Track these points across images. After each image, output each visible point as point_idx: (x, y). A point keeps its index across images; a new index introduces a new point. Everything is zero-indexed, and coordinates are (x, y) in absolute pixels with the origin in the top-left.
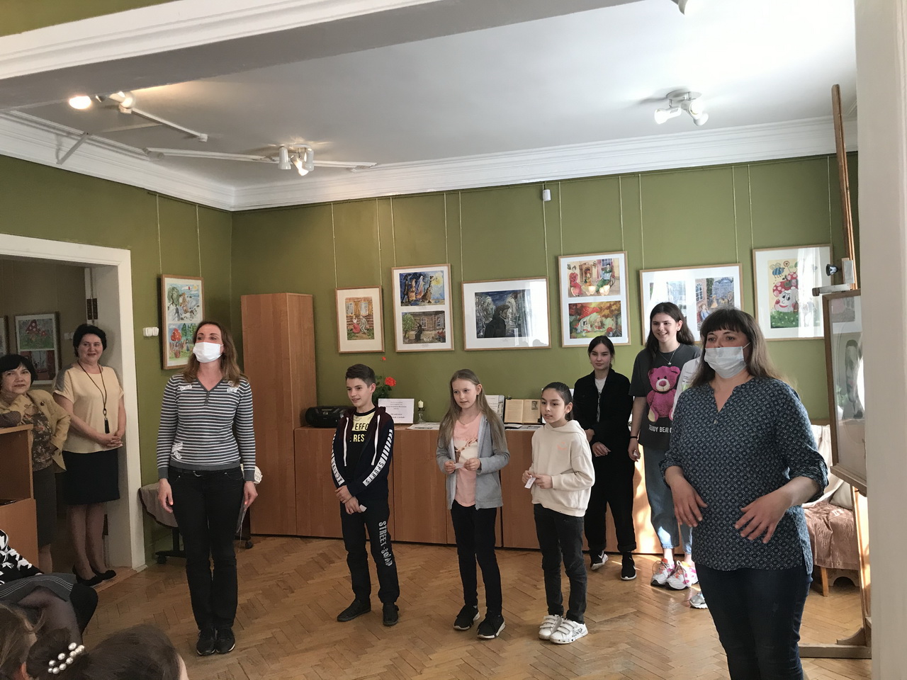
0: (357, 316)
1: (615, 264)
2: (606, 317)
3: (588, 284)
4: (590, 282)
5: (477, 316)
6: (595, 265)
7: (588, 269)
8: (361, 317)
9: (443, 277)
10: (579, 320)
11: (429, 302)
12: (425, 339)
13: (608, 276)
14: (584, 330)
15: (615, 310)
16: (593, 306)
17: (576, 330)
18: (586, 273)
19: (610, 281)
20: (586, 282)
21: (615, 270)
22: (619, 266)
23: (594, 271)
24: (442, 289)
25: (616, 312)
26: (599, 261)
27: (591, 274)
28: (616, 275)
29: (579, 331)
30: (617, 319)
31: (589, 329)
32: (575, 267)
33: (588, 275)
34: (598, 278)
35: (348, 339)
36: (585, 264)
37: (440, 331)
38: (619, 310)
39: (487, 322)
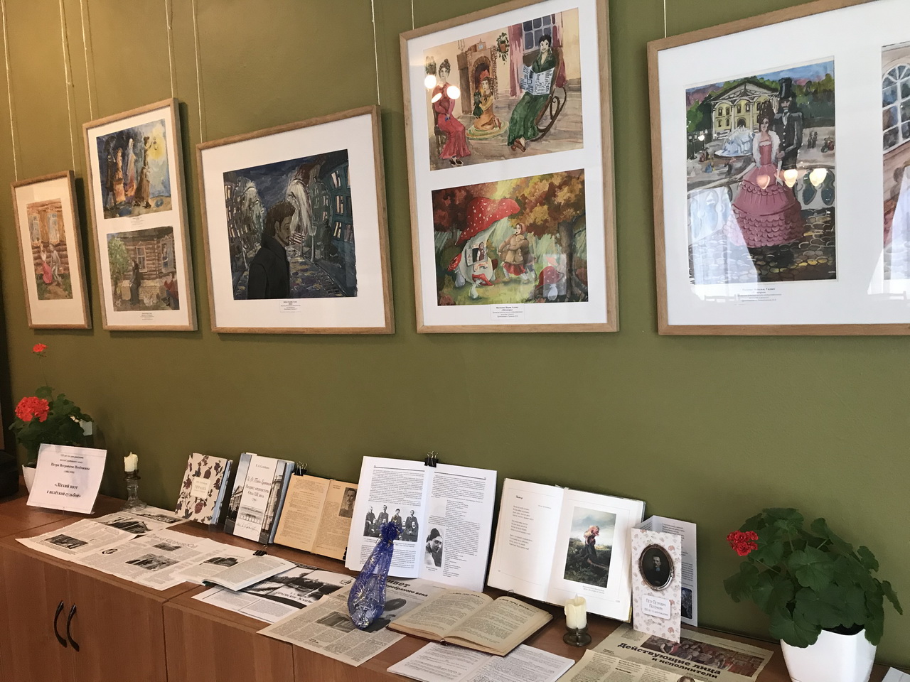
0: (46, 245)
1: (565, 36)
2: (539, 230)
3: (485, 118)
4: (489, 110)
5: (231, 240)
6: (502, 47)
7: (483, 66)
8: (51, 248)
9: (165, 136)
10: (462, 244)
11: (148, 206)
12: (146, 301)
13: (542, 82)
14: (475, 278)
15: (568, 204)
16: (498, 195)
17: (454, 276)
18: (478, 82)
19: (549, 99)
20: (478, 112)
21: (567, 57)
22: (577, 42)
23: (502, 70)
24: (165, 169)
25: (570, 212)
26: (517, 31)
27: (492, 82)
28: (569, 74)
29: (461, 280)
30: (572, 237)
31: (489, 274)
32: (446, 65)
33: (485, 86)
34: (514, 93)
35: (39, 299)
36: (475, 48)
37: (169, 279)
38: (579, 204)
39: (252, 254)
